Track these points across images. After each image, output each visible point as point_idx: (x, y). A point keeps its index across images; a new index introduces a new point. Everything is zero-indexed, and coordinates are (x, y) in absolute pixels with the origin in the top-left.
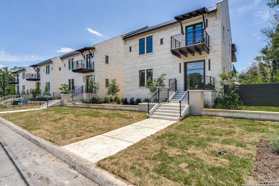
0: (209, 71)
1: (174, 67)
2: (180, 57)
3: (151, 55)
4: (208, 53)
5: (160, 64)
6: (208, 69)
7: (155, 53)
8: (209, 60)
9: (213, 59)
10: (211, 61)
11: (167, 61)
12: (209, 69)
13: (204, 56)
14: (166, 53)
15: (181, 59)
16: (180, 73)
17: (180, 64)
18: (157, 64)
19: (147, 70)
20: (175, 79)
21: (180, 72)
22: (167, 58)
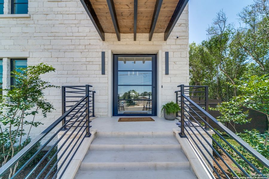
0: (167, 76)
1: (88, 60)
2: (103, 39)
3: (23, 22)
4: (165, 39)
5: (50, 47)
6: (164, 72)
7: (35, 17)
8: (167, 54)
9: (174, 52)
10: (170, 55)
11: (69, 42)
12: (167, 73)
13: (155, 43)
14: (66, 22)
15: (105, 44)
16: (103, 76)
17: (103, 54)
18: (42, 47)
19: (12, 61)
20: (88, 86)
21: (103, 73)
22: (68, 35)
